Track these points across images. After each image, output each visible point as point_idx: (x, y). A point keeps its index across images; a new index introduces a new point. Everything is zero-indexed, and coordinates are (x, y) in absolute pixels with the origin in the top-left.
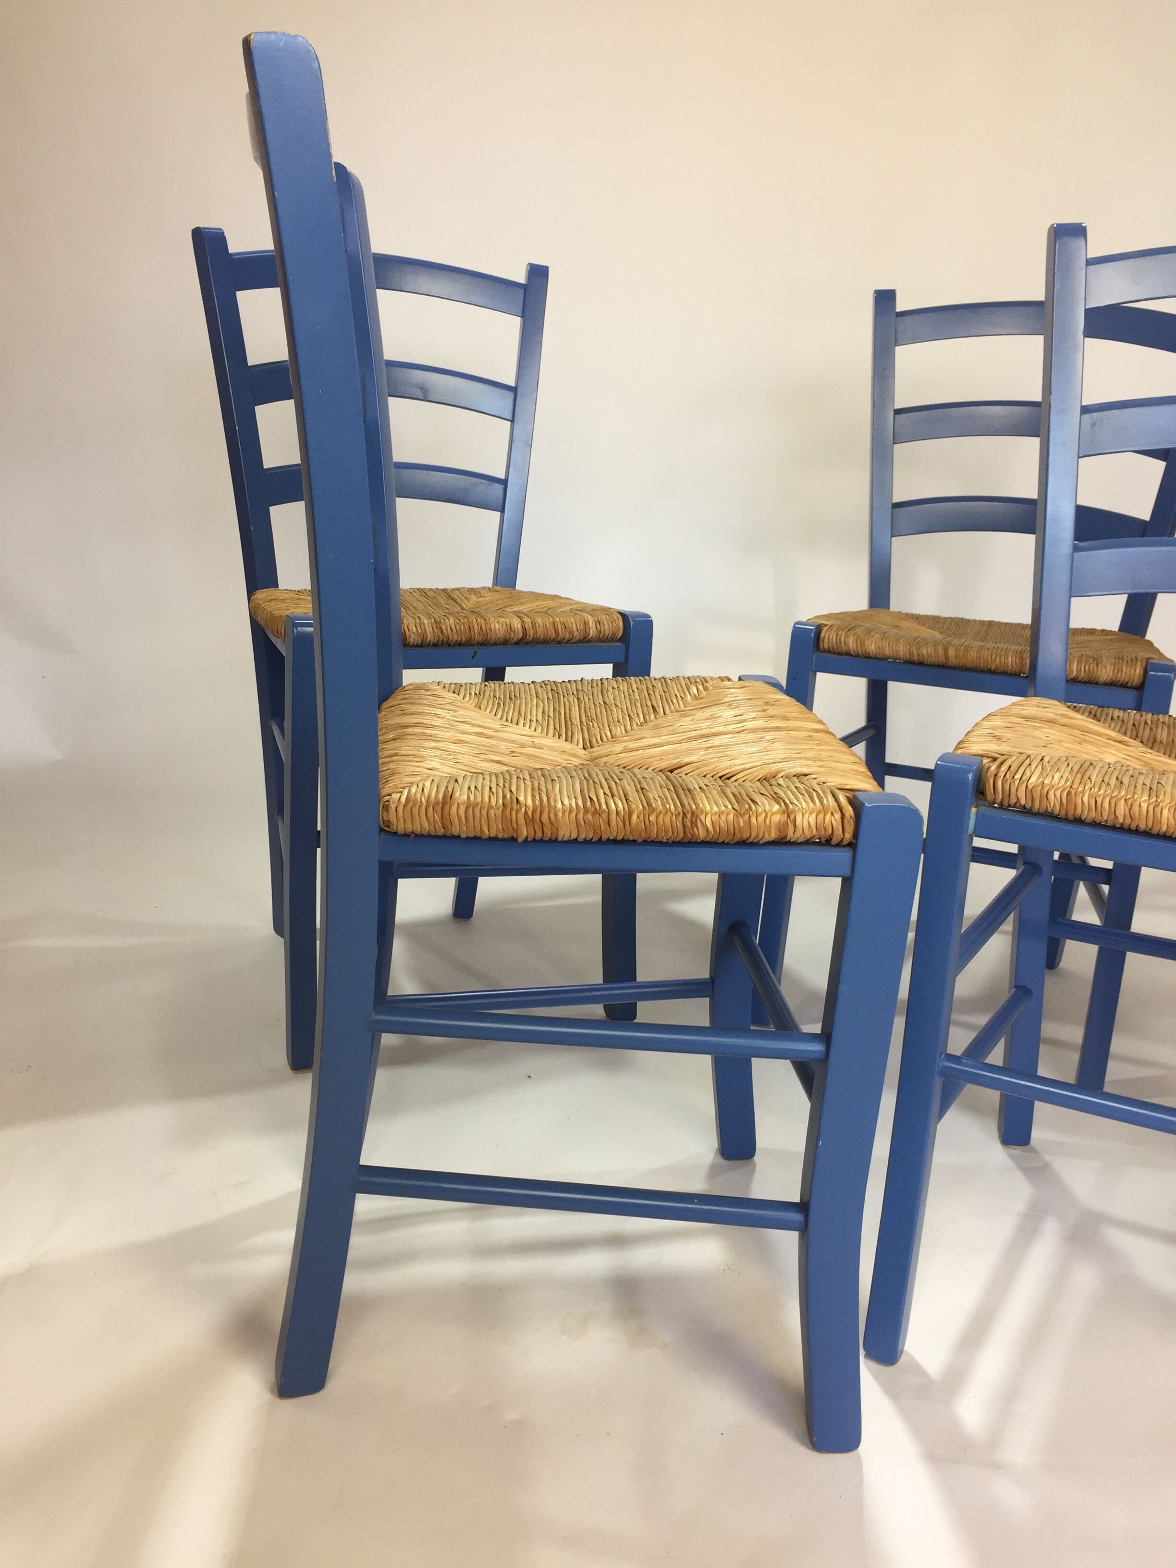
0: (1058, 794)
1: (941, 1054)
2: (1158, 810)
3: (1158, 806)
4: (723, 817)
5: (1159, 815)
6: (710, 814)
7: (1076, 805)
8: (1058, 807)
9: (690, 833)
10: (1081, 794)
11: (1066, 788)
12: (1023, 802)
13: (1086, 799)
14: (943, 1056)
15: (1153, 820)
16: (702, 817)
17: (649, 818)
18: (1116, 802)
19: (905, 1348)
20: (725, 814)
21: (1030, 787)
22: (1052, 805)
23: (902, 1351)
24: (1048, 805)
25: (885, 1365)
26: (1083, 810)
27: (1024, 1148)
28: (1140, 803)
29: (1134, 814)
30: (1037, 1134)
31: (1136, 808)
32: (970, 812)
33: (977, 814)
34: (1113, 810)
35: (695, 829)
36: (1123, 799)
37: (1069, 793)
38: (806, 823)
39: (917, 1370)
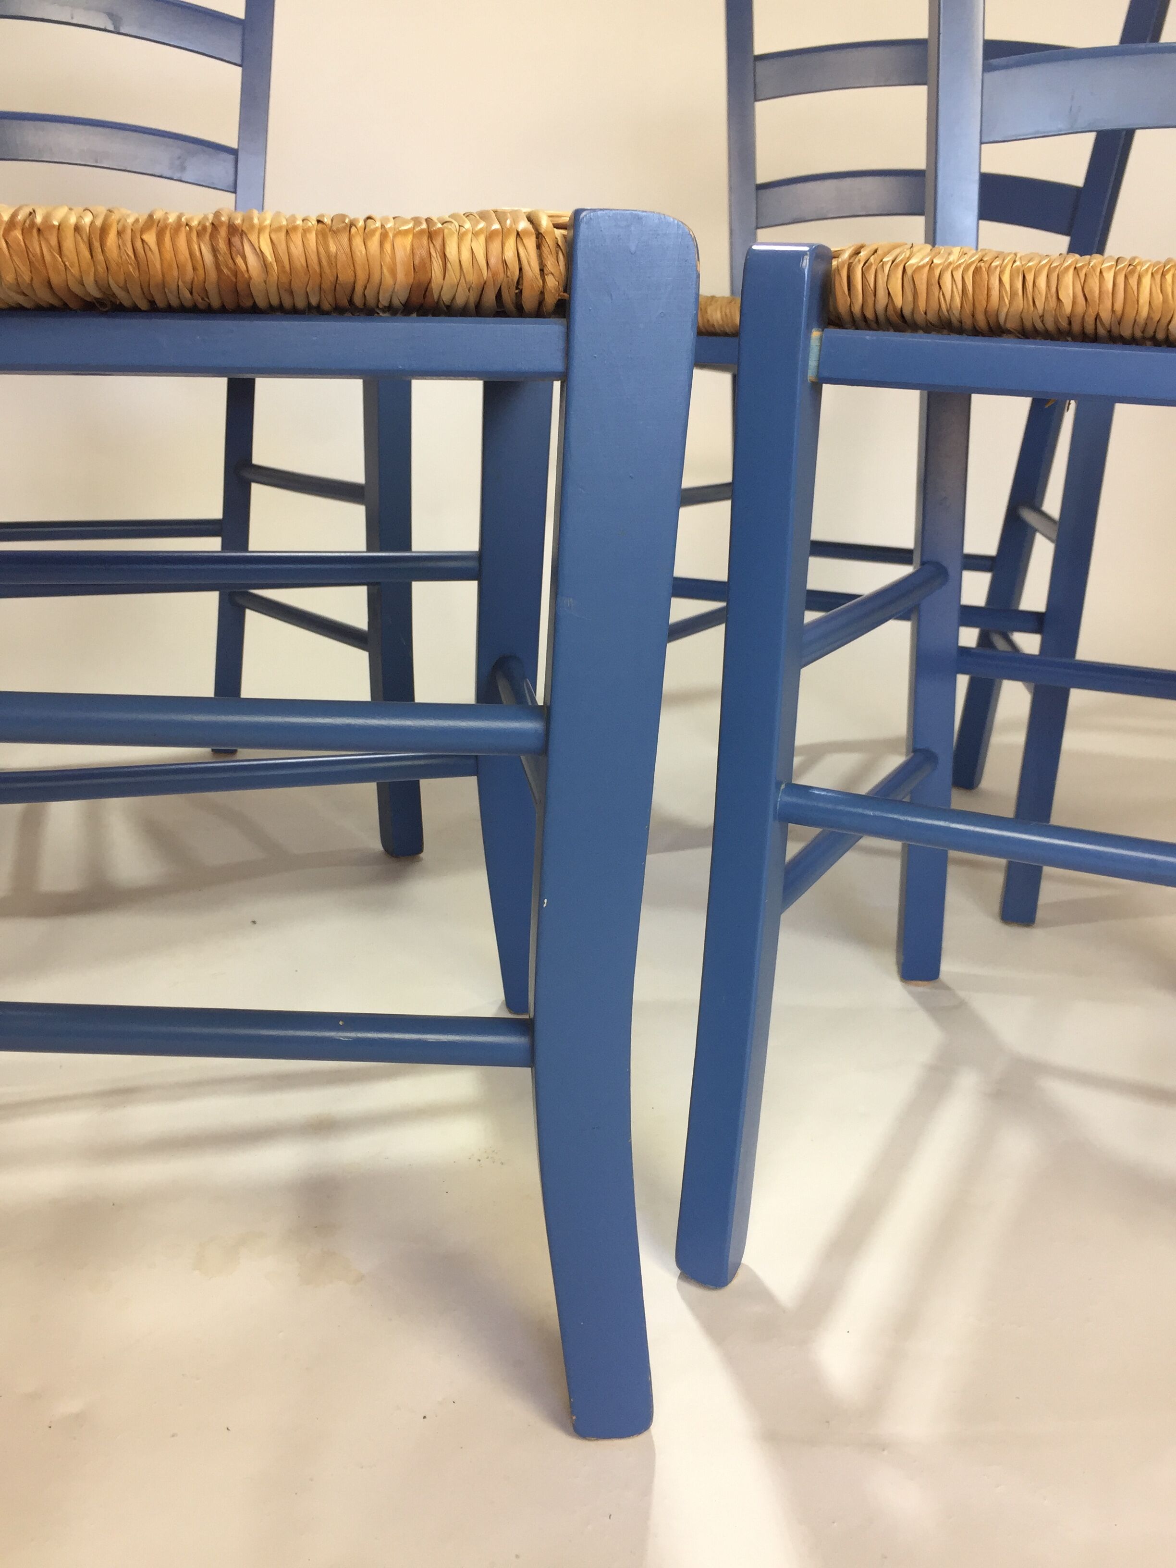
0: (958, 276)
1: (778, 784)
2: (1133, 281)
3: (1132, 272)
4: (297, 238)
5: (1135, 288)
6: (268, 231)
7: (988, 289)
8: (958, 300)
9: (229, 269)
10: (998, 270)
11: (973, 262)
12: (898, 301)
13: (1006, 279)
14: (783, 786)
15: (1125, 298)
16: (253, 238)
17: (141, 235)
18: (1058, 275)
19: (744, 1260)
20: (301, 230)
21: (909, 272)
22: (948, 297)
23: (738, 1265)
24: (942, 297)
25: (710, 1289)
26: (1001, 297)
27: (931, 983)
28: (1101, 272)
29: (1091, 291)
30: (948, 967)
31: (1094, 283)
32: (808, 338)
33: (821, 339)
34: (1054, 289)
35: (239, 261)
36: (1073, 268)
37: (977, 271)
38: (466, 256)
39: (762, 1294)
